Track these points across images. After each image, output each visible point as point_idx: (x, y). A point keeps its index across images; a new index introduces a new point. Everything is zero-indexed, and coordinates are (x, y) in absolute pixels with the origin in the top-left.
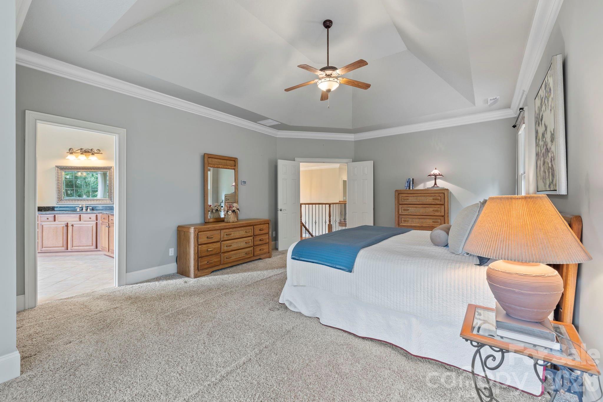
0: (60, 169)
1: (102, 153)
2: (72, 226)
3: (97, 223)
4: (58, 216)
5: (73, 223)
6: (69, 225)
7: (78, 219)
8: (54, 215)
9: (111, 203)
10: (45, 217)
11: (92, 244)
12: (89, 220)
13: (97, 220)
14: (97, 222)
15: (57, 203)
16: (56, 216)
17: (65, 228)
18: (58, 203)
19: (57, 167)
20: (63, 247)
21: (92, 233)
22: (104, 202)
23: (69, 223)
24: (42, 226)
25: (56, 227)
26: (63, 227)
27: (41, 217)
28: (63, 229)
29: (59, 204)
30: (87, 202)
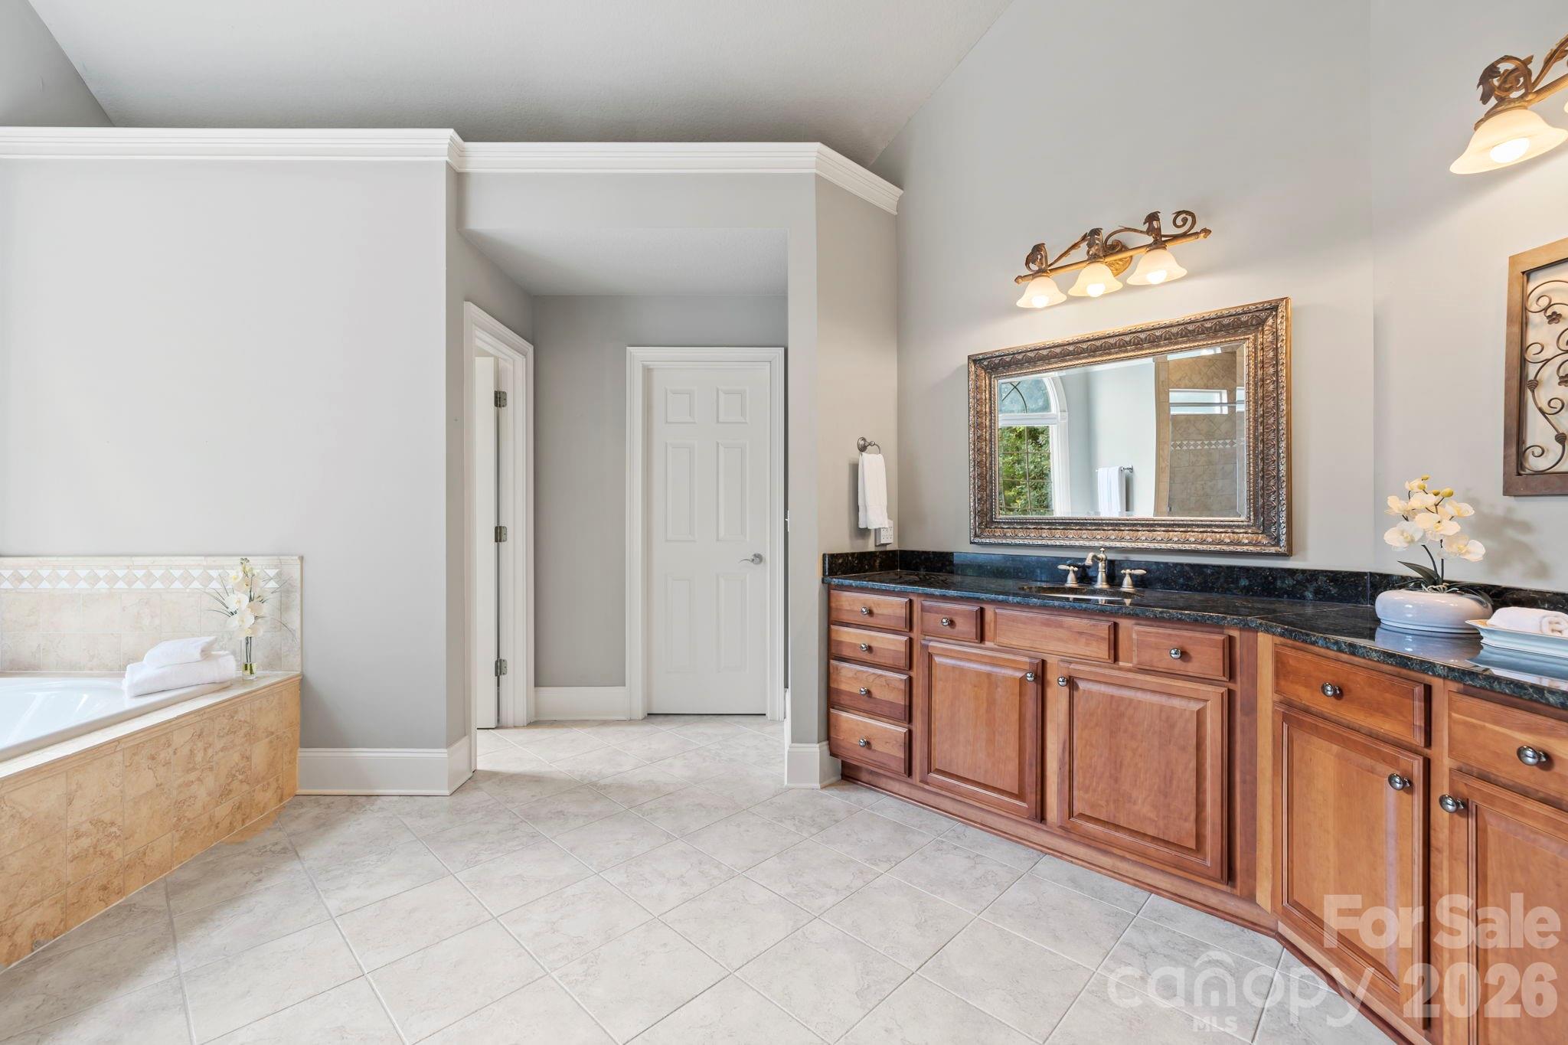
0: (985, 369)
1: (1207, 232)
2: (1071, 683)
3: (1231, 693)
4: (996, 613)
5: (1076, 668)
6: (1054, 677)
7: (1102, 651)
8: (975, 608)
9: (1273, 550)
10: (938, 611)
11: (1199, 838)
12: (1179, 666)
13: (1232, 677)
14: (1232, 686)
15: (976, 536)
16: (990, 611)
17: (1032, 690)
18: (977, 540)
19: (975, 361)
20: (1020, 796)
21: (1193, 764)
22: (1221, 542)
23: (1051, 660)
24: (930, 656)
25: (989, 675)
26: (1023, 680)
27: (923, 609)
28: (1021, 694)
29: (984, 540)
30: (1113, 535)
